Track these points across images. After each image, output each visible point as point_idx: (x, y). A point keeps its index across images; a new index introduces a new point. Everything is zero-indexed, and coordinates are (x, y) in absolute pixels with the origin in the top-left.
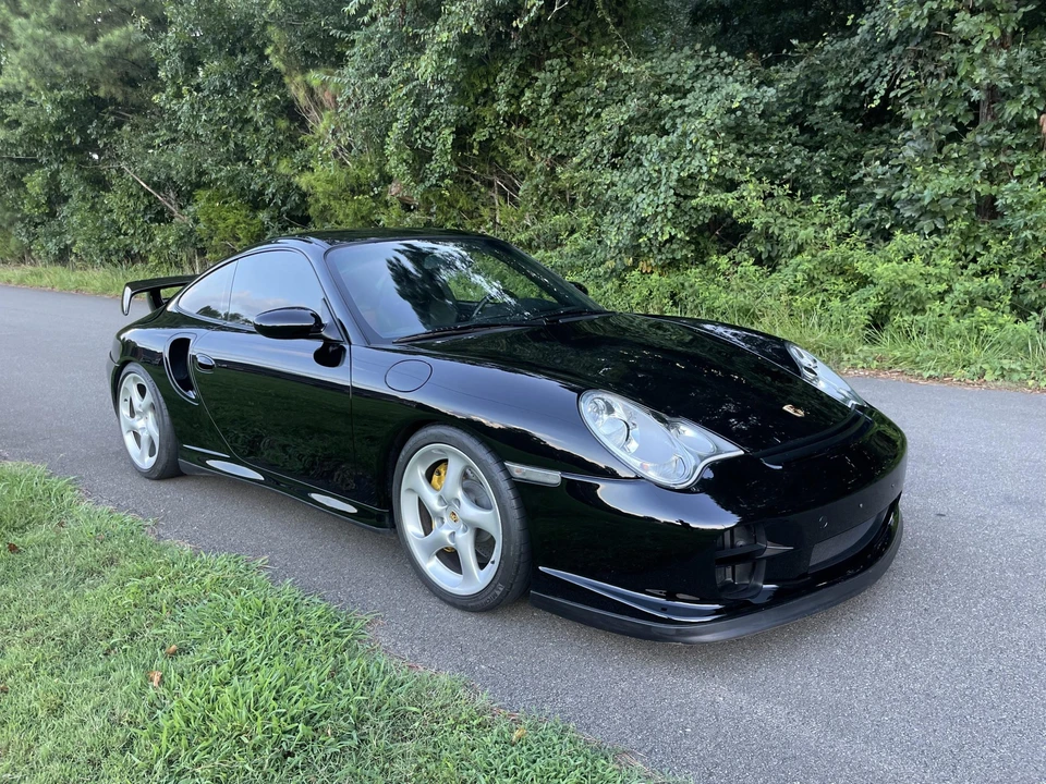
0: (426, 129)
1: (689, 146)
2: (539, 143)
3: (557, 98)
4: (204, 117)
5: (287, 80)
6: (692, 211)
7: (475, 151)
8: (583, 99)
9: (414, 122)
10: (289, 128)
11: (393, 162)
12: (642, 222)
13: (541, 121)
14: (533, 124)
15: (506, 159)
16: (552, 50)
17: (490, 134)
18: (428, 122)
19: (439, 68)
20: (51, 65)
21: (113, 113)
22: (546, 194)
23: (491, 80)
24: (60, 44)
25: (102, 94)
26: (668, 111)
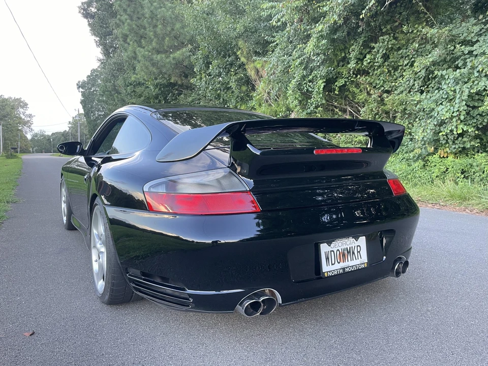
0: (310, 81)
1: (476, 74)
2: (374, 85)
3: (386, 57)
4: (211, 88)
5: (247, 67)
6: (478, 116)
7: (336, 92)
8: (402, 57)
9: (304, 77)
10: (247, 90)
11: (290, 99)
12: (442, 123)
13: (375, 72)
14: (371, 74)
15: (354, 95)
16: (384, 31)
17: (345, 82)
18: (311, 77)
19: (318, 47)
20: (151, 68)
21: (177, 90)
22: (377, 114)
23: (347, 52)
24: (155, 59)
25: (172, 81)
26: (460, 56)
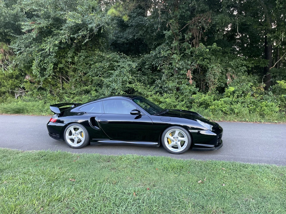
7: (58, 70)
9: (41, 61)
11: (35, 71)
14: (76, 64)
15: (67, 72)
16: (82, 48)
17: (63, 66)
18: (46, 61)
19: (53, 49)
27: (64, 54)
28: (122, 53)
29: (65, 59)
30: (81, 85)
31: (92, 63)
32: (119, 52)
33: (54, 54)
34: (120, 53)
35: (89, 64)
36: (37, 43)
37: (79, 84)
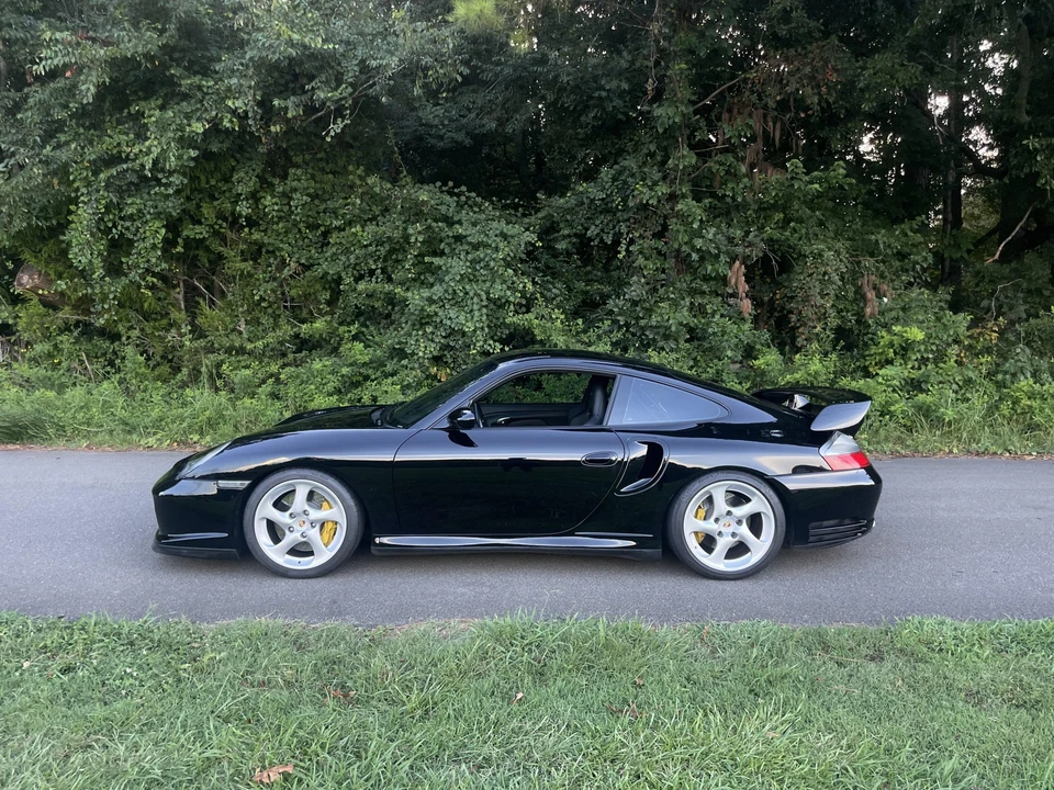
0: (124, 217)
2: (270, 249)
7: (179, 248)
9: (108, 208)
13: (274, 227)
14: (263, 228)
15: (214, 261)
16: (295, 159)
17: (206, 232)
18: (134, 211)
27: (213, 182)
28: (464, 188)
29: (216, 203)
30: (276, 317)
31: (336, 223)
32: (451, 184)
33: (176, 179)
34: (453, 188)
35: (322, 229)
36: (82, 130)
37: (270, 311)
